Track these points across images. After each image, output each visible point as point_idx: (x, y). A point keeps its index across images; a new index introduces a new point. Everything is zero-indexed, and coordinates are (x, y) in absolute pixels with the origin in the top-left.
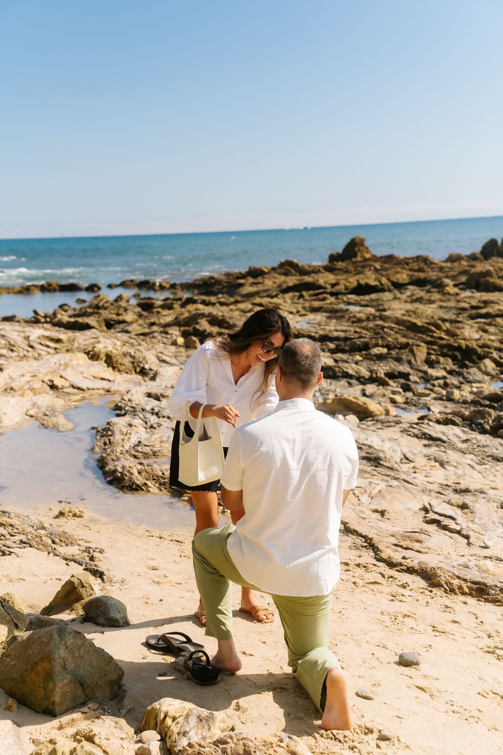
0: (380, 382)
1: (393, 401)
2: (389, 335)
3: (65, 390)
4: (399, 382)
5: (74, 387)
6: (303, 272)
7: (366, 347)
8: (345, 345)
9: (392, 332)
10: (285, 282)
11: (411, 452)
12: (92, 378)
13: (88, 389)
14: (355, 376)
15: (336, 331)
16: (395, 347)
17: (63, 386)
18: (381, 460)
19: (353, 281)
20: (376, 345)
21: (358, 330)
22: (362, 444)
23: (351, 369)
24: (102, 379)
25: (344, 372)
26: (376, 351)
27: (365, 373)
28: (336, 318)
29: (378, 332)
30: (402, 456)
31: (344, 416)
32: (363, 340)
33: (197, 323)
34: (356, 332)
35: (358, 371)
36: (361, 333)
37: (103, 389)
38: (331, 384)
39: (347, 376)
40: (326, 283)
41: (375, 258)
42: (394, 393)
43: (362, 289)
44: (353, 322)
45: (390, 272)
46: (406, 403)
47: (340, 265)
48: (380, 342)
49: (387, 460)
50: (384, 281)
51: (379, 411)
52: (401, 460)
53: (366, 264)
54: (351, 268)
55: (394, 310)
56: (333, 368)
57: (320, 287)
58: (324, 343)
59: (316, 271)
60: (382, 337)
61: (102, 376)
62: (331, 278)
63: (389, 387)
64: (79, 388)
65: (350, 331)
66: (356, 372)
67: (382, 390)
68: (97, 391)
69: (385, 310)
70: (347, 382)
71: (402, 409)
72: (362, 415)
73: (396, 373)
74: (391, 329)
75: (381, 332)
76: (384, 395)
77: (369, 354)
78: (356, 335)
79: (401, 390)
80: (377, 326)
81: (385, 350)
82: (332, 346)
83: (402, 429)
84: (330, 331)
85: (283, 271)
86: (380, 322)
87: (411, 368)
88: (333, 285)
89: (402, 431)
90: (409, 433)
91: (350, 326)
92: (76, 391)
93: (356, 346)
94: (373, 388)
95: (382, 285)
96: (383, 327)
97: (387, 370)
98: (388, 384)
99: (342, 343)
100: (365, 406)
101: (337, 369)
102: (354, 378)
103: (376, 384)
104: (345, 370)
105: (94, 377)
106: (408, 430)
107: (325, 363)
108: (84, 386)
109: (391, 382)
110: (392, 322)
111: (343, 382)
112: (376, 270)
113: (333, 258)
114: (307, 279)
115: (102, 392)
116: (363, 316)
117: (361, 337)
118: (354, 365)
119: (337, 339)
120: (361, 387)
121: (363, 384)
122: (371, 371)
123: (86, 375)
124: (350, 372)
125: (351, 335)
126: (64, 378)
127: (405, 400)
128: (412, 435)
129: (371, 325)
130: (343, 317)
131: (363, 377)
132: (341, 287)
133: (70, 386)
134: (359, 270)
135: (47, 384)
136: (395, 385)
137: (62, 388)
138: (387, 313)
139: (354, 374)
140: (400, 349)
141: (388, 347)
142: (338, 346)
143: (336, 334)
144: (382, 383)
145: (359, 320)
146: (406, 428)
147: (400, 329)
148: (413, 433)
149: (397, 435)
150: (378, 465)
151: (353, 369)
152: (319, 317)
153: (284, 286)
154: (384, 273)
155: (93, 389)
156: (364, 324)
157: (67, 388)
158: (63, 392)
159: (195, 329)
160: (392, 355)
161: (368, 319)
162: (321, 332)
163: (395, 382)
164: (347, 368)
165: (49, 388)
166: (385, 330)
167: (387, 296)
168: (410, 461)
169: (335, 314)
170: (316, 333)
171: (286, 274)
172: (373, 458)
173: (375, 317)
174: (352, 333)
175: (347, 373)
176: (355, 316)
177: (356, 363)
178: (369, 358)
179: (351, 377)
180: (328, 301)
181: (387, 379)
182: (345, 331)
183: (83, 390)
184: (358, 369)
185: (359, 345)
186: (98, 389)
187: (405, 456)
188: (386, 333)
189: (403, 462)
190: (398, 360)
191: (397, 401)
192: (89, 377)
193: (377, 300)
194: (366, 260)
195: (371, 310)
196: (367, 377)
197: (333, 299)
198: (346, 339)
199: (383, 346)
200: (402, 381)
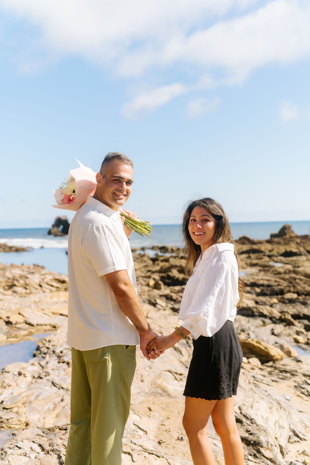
0: (287, 322)
1: (297, 341)
2: (299, 284)
3: (18, 326)
4: (303, 323)
5: (27, 323)
6: (253, 242)
7: (282, 292)
8: (267, 290)
9: (301, 283)
10: (242, 248)
11: (303, 423)
12: (51, 314)
13: (38, 325)
14: (268, 316)
15: (262, 279)
16: (303, 294)
17: (17, 322)
18: (262, 447)
19: (282, 249)
20: (289, 291)
21: (278, 280)
22: (244, 416)
23: (265, 310)
24: (61, 315)
25: (260, 312)
26: (288, 296)
27: (276, 314)
28: (264, 271)
29: (292, 282)
30: (291, 434)
31: (248, 358)
32: (279, 287)
33: (170, 271)
34: (276, 281)
35: (271, 312)
36: (279, 282)
37: (50, 325)
38: (248, 322)
39: (262, 315)
40: (266, 249)
41: (297, 237)
42: (298, 333)
43: (287, 254)
44: (275, 274)
45: (306, 245)
46: (307, 344)
47: (276, 240)
48: (292, 289)
49: (270, 446)
50: (302, 249)
51: (279, 355)
52: (290, 438)
53: (291, 239)
54: (282, 241)
55: (305, 267)
56: (252, 309)
57: (261, 252)
58: (253, 288)
59: (260, 243)
60: (294, 286)
61: (62, 313)
62: (269, 247)
63: (295, 327)
64: (30, 324)
65: (272, 280)
66: (270, 313)
67: (288, 330)
68: (44, 327)
69: (299, 267)
70: (262, 321)
71: (303, 349)
72: (264, 358)
73: (301, 315)
74: (301, 280)
75: (294, 282)
76: (289, 335)
77: (283, 298)
78: (276, 284)
79: (303, 331)
80: (291, 277)
81: (295, 296)
82: (258, 290)
83: (296, 385)
84: (258, 280)
85: (241, 242)
86: (293, 275)
88: (270, 251)
89: (296, 387)
90: (303, 390)
91: (272, 277)
92: (27, 326)
93: (275, 292)
94: (281, 328)
95: (300, 251)
96: (295, 279)
97: (294, 312)
98: (293, 324)
99: (265, 289)
100: (266, 350)
101: (255, 310)
102: (268, 317)
103: (284, 324)
104: (261, 311)
105: (53, 313)
106: (303, 386)
107: (247, 305)
108: (34, 322)
109: (296, 322)
110: (302, 275)
111: (259, 321)
112: (297, 243)
113: (273, 236)
114: (255, 247)
115: (49, 327)
116: (282, 270)
117: (279, 285)
118: (268, 307)
119: (263, 285)
120: (272, 326)
121: (274, 322)
122: (282, 312)
123: (46, 312)
124: (265, 312)
125: (272, 283)
126: (22, 315)
127: (306, 340)
128: (306, 393)
129: (287, 276)
130: (268, 270)
131: (275, 318)
132: (275, 253)
133: (24, 322)
134: (287, 242)
135: (4, 320)
136: (299, 325)
137: (15, 324)
138: (300, 269)
139: (267, 314)
140: (306, 295)
141: (299, 294)
142: (262, 290)
143: (261, 282)
144: (289, 324)
145: (279, 273)
146: (301, 383)
147: (307, 281)
148: (308, 391)
149: (291, 393)
150: (258, 455)
151: (267, 310)
152: (254, 270)
153: (241, 251)
154: (302, 245)
155: (42, 325)
156: (282, 276)
157: (20, 323)
158: (15, 327)
159: (168, 275)
160: (300, 300)
161: (285, 273)
162: (252, 281)
163: (299, 322)
164: (263, 309)
165: (4, 323)
166: (297, 281)
167: (303, 258)
168: (301, 439)
169: (265, 268)
170: (248, 281)
171: (243, 243)
172: (252, 442)
173: (290, 272)
174: (273, 282)
175: (262, 313)
176: (276, 270)
177: (271, 306)
178: (283, 301)
179: (265, 316)
180: (263, 260)
181: (292, 320)
182: (268, 280)
183: (32, 325)
184: (271, 311)
185: (276, 291)
186: (46, 325)
187: (294, 432)
188: (297, 283)
189: (292, 440)
190: (304, 304)
191: (300, 342)
192: (48, 314)
193: (295, 261)
194: (291, 237)
195: (289, 267)
196: (278, 318)
197: (267, 259)
198: (269, 286)
199: (294, 292)
200: (306, 322)
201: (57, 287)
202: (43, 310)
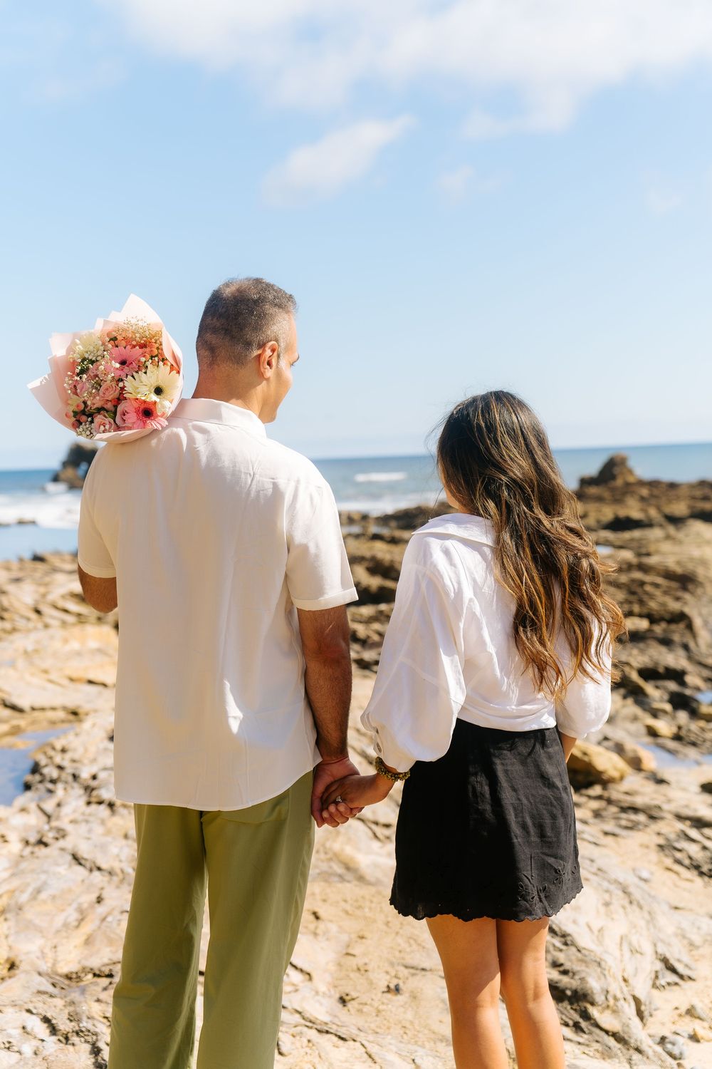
0: (630, 688)
1: (652, 733)
2: (651, 597)
4: (665, 689)
5: (6, 706)
9: (658, 592)
11: (684, 937)
13: (33, 709)
16: (662, 619)
18: (593, 1004)
19: (608, 513)
20: (631, 614)
24: (90, 682)
26: (629, 625)
29: (635, 590)
30: (659, 966)
37: (64, 708)
41: (642, 483)
42: (655, 714)
43: (620, 524)
45: (662, 500)
46: (677, 738)
47: (593, 490)
48: (636, 609)
49: (612, 1002)
50: (653, 512)
51: (615, 769)
52: (656, 977)
53: (628, 489)
54: (606, 494)
55: (663, 554)
60: (641, 602)
61: (92, 677)
63: (646, 700)
64: (14, 708)
67: (630, 707)
68: (50, 715)
69: (648, 554)
71: (670, 751)
72: (581, 778)
73: (661, 670)
74: (656, 586)
75: (640, 590)
76: (635, 718)
79: (668, 707)
80: (633, 581)
81: (643, 624)
83: (662, 842)
86: (637, 575)
87: (690, 658)
89: (661, 846)
90: (678, 855)
92: (8, 712)
95: (648, 517)
96: (642, 584)
97: (644, 663)
98: (643, 694)
100: (586, 759)
103: (623, 692)
105: (71, 680)
106: (678, 845)
108: (24, 703)
109: (649, 689)
110: (658, 574)
112: (642, 499)
113: (585, 482)
115: (61, 715)
123: (53, 676)
127: (675, 730)
128: (687, 862)
129: (624, 579)
132: (591, 521)
134: (618, 499)
136: (656, 694)
138: (653, 560)
140: (669, 622)
141: (653, 619)
144: (633, 692)
146: (672, 836)
147: (670, 587)
148: (690, 858)
149: (650, 862)
150: (583, 1024)
154: (653, 501)
155: (43, 709)
160: (655, 635)
161: (620, 570)
163: (657, 687)
166: (647, 588)
167: (656, 533)
168: (681, 977)
172: (569, 993)
173: (630, 567)
181: (641, 682)
183: (20, 710)
186: (53, 709)
187: (665, 961)
188: (646, 593)
189: (662, 982)
190: (666, 642)
191: (659, 734)
192: (59, 681)
193: (640, 540)
194: (628, 484)
195: (628, 555)
199: (641, 616)
200: (672, 686)
201: (79, 615)
202: (46, 672)
